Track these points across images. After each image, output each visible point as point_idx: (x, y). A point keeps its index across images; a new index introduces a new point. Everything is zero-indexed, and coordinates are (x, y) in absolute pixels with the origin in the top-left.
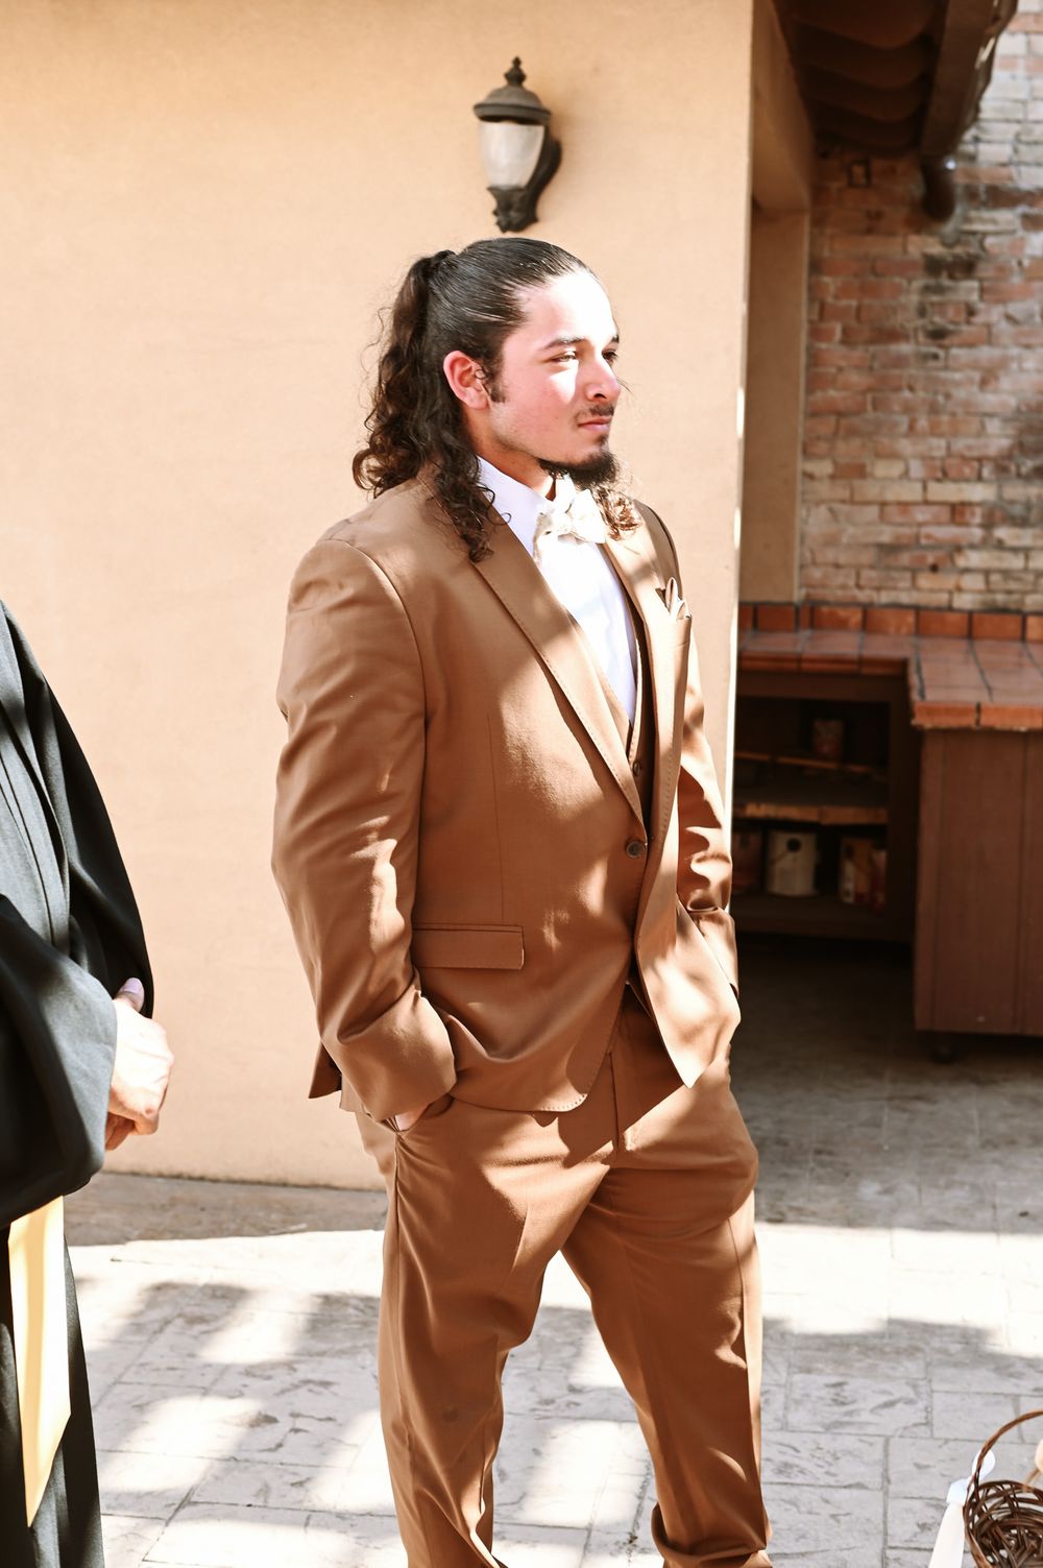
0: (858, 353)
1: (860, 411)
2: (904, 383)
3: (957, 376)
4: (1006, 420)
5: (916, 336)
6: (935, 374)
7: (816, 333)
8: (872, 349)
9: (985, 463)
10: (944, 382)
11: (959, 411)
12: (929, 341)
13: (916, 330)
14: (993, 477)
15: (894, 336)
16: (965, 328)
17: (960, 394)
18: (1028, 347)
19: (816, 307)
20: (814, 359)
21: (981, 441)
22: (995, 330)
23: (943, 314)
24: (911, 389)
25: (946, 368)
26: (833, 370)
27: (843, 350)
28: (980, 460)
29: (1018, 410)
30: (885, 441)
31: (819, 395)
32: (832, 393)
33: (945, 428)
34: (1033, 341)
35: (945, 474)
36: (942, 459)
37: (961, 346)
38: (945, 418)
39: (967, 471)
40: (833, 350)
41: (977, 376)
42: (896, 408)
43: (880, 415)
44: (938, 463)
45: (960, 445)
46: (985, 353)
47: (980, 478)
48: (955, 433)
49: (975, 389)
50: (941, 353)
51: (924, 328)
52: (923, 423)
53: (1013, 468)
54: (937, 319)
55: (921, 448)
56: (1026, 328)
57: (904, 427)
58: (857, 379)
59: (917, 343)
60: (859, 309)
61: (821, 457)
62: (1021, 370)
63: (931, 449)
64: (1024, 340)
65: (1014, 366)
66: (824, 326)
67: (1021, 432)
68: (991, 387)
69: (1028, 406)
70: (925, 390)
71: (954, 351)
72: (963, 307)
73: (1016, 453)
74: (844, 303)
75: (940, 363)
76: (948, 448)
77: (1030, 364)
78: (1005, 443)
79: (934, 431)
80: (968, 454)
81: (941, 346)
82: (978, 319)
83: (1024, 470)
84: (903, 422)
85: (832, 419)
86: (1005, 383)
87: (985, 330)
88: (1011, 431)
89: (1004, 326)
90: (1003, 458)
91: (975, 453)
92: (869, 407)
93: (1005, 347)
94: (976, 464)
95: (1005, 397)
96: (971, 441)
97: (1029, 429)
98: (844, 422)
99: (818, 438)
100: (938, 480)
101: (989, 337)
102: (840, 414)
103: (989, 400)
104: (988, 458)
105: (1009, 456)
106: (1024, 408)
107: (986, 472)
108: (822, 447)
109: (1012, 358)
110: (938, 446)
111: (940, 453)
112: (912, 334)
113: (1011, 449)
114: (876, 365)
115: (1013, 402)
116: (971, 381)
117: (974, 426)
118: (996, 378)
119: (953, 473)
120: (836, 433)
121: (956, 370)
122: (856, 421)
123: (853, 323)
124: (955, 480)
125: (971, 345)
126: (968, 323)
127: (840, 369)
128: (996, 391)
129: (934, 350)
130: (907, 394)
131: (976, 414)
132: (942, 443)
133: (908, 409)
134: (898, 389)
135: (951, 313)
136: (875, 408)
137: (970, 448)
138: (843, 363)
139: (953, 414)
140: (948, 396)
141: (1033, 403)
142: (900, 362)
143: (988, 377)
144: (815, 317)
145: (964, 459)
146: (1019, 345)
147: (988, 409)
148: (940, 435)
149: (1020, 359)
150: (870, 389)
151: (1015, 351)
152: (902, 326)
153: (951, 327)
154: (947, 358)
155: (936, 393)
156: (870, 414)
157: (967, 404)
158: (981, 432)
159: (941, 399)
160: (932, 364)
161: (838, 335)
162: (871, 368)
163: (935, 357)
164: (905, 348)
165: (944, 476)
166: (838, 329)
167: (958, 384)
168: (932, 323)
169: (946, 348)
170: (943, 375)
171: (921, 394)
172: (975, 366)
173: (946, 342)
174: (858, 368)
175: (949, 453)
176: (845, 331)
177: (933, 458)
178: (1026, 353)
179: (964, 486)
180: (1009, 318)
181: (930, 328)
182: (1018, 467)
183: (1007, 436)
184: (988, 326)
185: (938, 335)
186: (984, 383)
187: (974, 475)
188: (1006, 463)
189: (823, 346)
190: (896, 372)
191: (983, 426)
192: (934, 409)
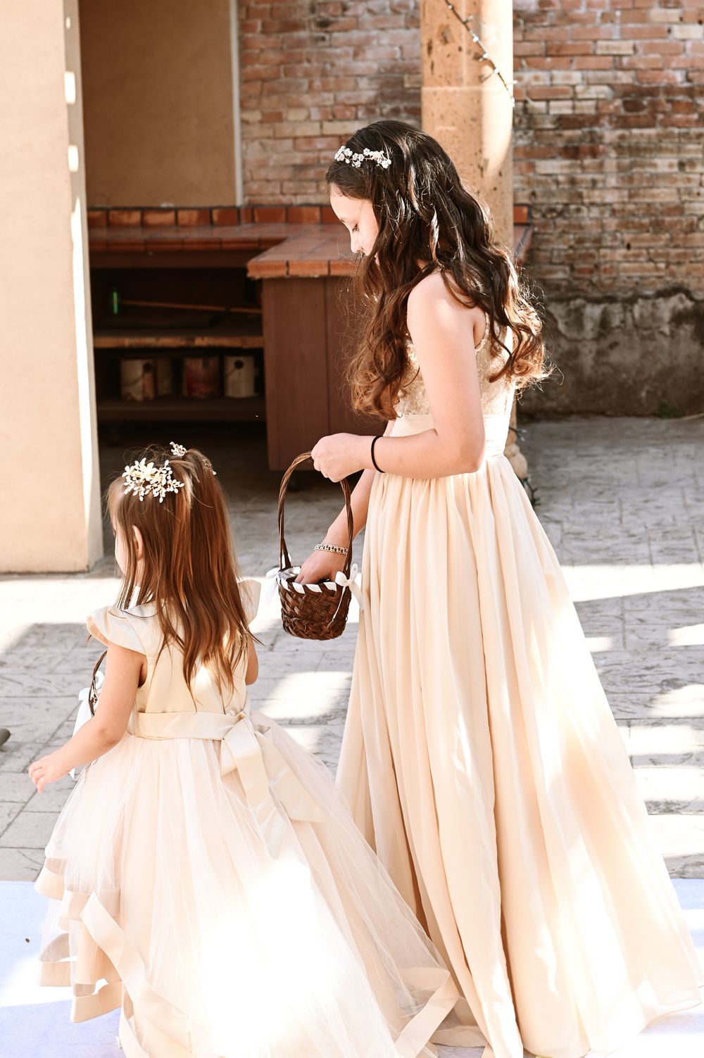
0: (272, 39)
1: (277, 77)
2: (304, 57)
3: (338, 51)
4: (371, 79)
5: (310, 26)
6: (323, 50)
7: (244, 27)
8: (282, 36)
9: (359, 107)
10: (330, 56)
11: (341, 74)
12: (318, 29)
13: (309, 21)
14: (365, 117)
15: (296, 26)
16: (341, 19)
17: (341, 63)
18: (383, 29)
19: (244, 9)
20: (244, 44)
21: (355, 94)
22: (360, 19)
23: (326, 11)
24: (309, 61)
25: (330, 46)
26: (257, 51)
27: (263, 37)
28: (356, 106)
29: (379, 72)
30: (294, 96)
31: (249, 68)
32: (257, 66)
33: (332, 86)
34: (385, 25)
35: (334, 116)
36: (332, 106)
37: (339, 31)
38: (332, 79)
39: (348, 114)
40: (256, 37)
41: (351, 50)
42: (300, 74)
43: (289, 79)
44: (329, 109)
45: (342, 96)
46: (355, 35)
47: (356, 118)
48: (339, 89)
49: (350, 59)
50: (327, 36)
51: (314, 19)
52: (317, 83)
53: (378, 110)
54: (323, 14)
55: (317, 100)
56: (381, 17)
57: (306, 87)
58: (273, 56)
59: (311, 31)
60: (272, 10)
61: (253, 109)
62: (380, 45)
63: (324, 100)
64: (381, 26)
65: (375, 42)
66: (249, 22)
67: (382, 86)
68: (360, 57)
69: (385, 69)
70: (318, 61)
71: (335, 35)
72: (339, 5)
73: (379, 100)
74: (262, 6)
75: (326, 43)
76: (335, 99)
77: (385, 41)
78: (372, 94)
79: (325, 88)
80: (348, 102)
81: (327, 32)
82: (349, 13)
83: (385, 111)
84: (305, 82)
85: (259, 84)
86: (369, 54)
87: (354, 20)
88: (375, 86)
89: (367, 16)
90: (371, 104)
91: (353, 102)
92: (282, 75)
93: (368, 30)
94: (354, 109)
95: (369, 63)
96: (349, 94)
97: (387, 84)
98: (266, 85)
99: (250, 97)
100: (330, 121)
101: (357, 25)
102: (264, 80)
103: (360, 66)
104: (361, 104)
105: (375, 102)
106: (382, 70)
107: (360, 114)
108: (253, 103)
109: (373, 38)
110: (328, 98)
111: (331, 102)
112: (307, 24)
113: (376, 97)
114: (285, 46)
115: (375, 66)
116: (347, 54)
117: (351, 84)
118: (364, 51)
119: (339, 115)
120: (261, 94)
121: (337, 47)
122: (274, 84)
123: (268, 19)
124: (341, 120)
125: (346, 30)
126: (343, 16)
127: (262, 50)
128: (363, 60)
129: (322, 34)
130: (306, 65)
131: (352, 76)
132: (331, 96)
133: (307, 74)
134: (300, 62)
135: (331, 9)
136: (286, 75)
137: (349, 98)
138: (263, 46)
139: (337, 77)
140: (333, 65)
141: (389, 67)
142: (300, 43)
143: (358, 51)
144: (244, 16)
145: (347, 106)
146: (376, 28)
147: (359, 72)
148: (330, 91)
149: (378, 38)
150: (281, 63)
151: (374, 33)
152: (301, 20)
153: (332, 19)
154: (330, 40)
155: (325, 63)
156: (283, 79)
157: (345, 69)
158: (356, 88)
159: (328, 67)
160: (321, 44)
161: (259, 28)
162: (282, 49)
163: (323, 39)
164: (303, 34)
165: (334, 118)
166: (259, 24)
167: (338, 56)
168: (320, 17)
169: (330, 33)
170: (328, 50)
171: (315, 64)
172: (349, 44)
173: (330, 29)
174: (273, 49)
175: (336, 103)
176: (264, 25)
177: (325, 106)
178: (382, 33)
179: (346, 123)
180: (370, 11)
181: (319, 20)
182: (381, 109)
183: (373, 89)
184: (356, 17)
185: (324, 24)
186: (356, 55)
187: (353, 117)
188: (373, 107)
189: (250, 35)
190: (298, 50)
191: (357, 84)
192: (324, 74)
